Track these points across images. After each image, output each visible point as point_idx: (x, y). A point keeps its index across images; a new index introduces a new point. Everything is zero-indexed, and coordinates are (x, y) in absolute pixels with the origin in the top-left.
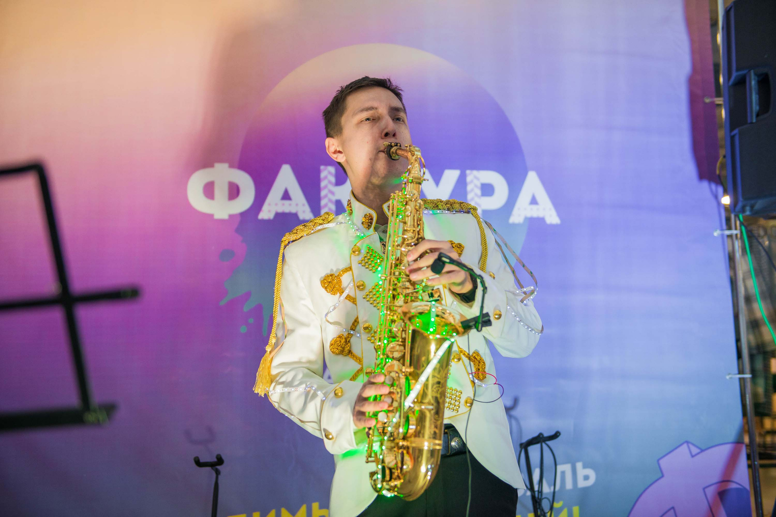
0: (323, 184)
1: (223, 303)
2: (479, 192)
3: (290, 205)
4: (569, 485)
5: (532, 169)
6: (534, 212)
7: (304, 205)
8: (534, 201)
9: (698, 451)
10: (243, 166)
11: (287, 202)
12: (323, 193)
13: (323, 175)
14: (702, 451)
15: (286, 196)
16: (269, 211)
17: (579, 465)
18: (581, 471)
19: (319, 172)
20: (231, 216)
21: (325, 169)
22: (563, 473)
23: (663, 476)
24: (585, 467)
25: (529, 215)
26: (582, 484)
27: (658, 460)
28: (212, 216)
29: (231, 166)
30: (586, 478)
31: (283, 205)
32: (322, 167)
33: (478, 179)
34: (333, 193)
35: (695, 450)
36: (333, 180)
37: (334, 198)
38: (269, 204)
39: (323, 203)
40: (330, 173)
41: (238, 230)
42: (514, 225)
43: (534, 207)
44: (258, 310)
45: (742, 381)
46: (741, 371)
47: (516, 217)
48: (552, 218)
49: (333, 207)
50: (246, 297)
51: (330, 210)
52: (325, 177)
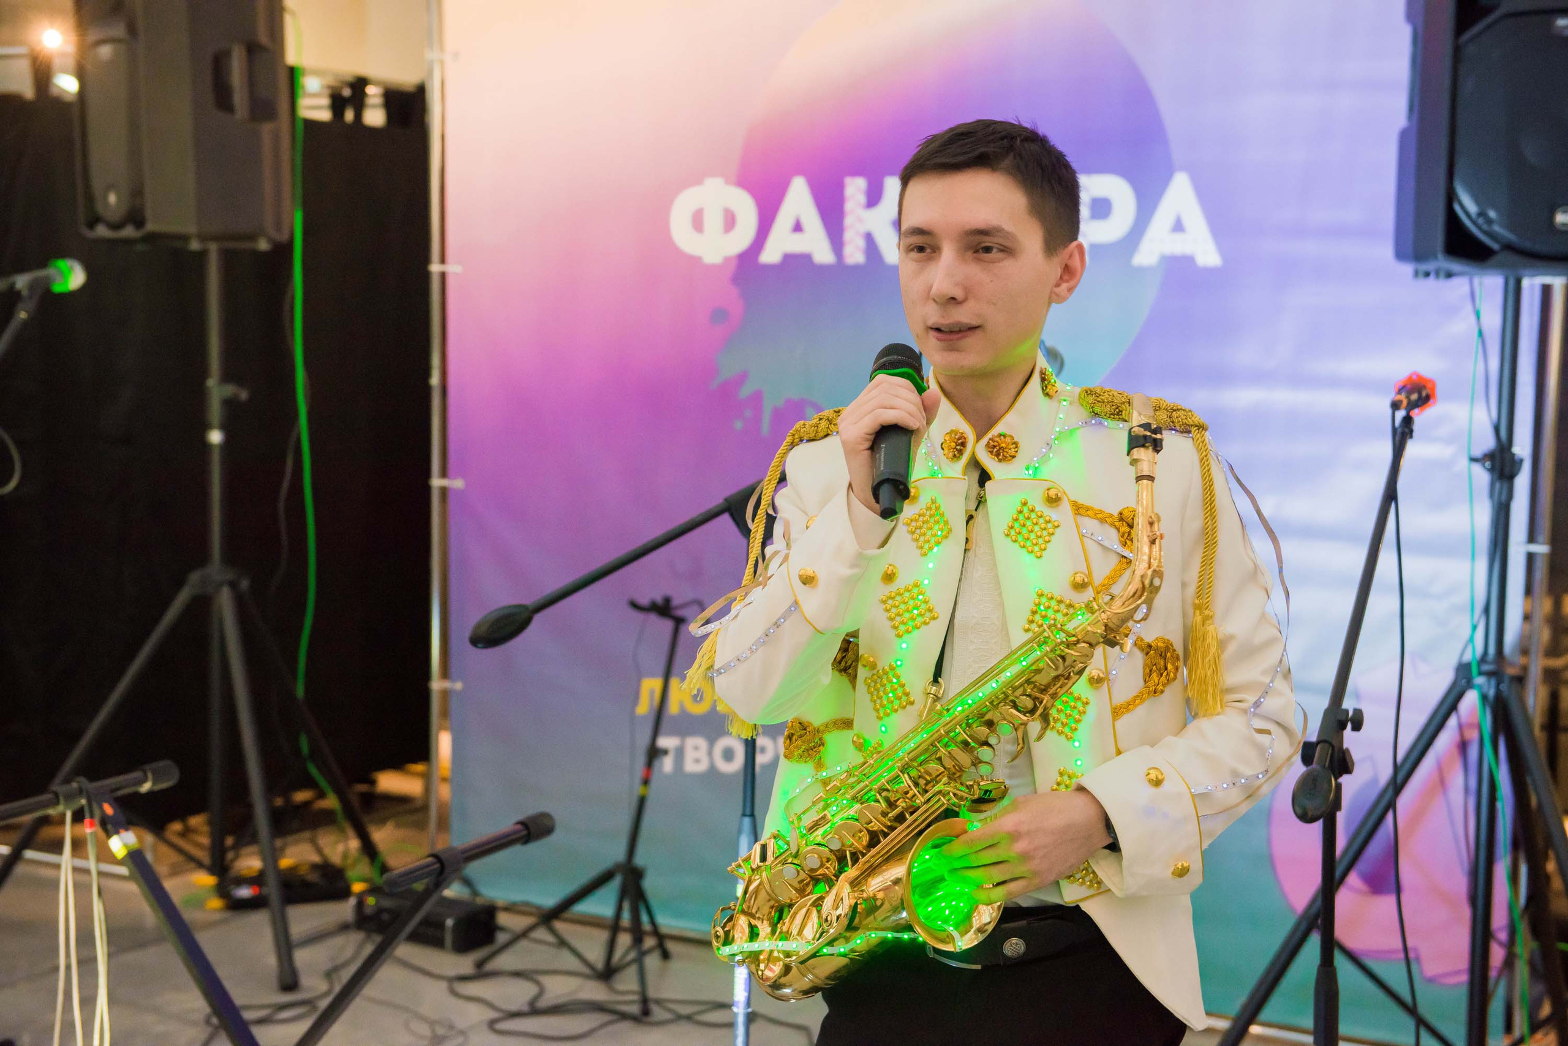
0: (849, 206)
1: (714, 385)
2: (1087, 213)
5: (1184, 168)
6: (1178, 246)
8: (1178, 227)
10: (744, 182)
12: (848, 221)
15: (798, 227)
19: (841, 187)
20: (727, 260)
29: (727, 182)
32: (848, 181)
34: (860, 220)
36: (862, 199)
37: (863, 229)
39: (848, 235)
43: (1178, 236)
44: (757, 398)
45: (1531, 558)
46: (1532, 538)
47: (1147, 254)
48: (1208, 255)
49: (861, 243)
50: (742, 378)
51: (857, 248)
52: (853, 195)
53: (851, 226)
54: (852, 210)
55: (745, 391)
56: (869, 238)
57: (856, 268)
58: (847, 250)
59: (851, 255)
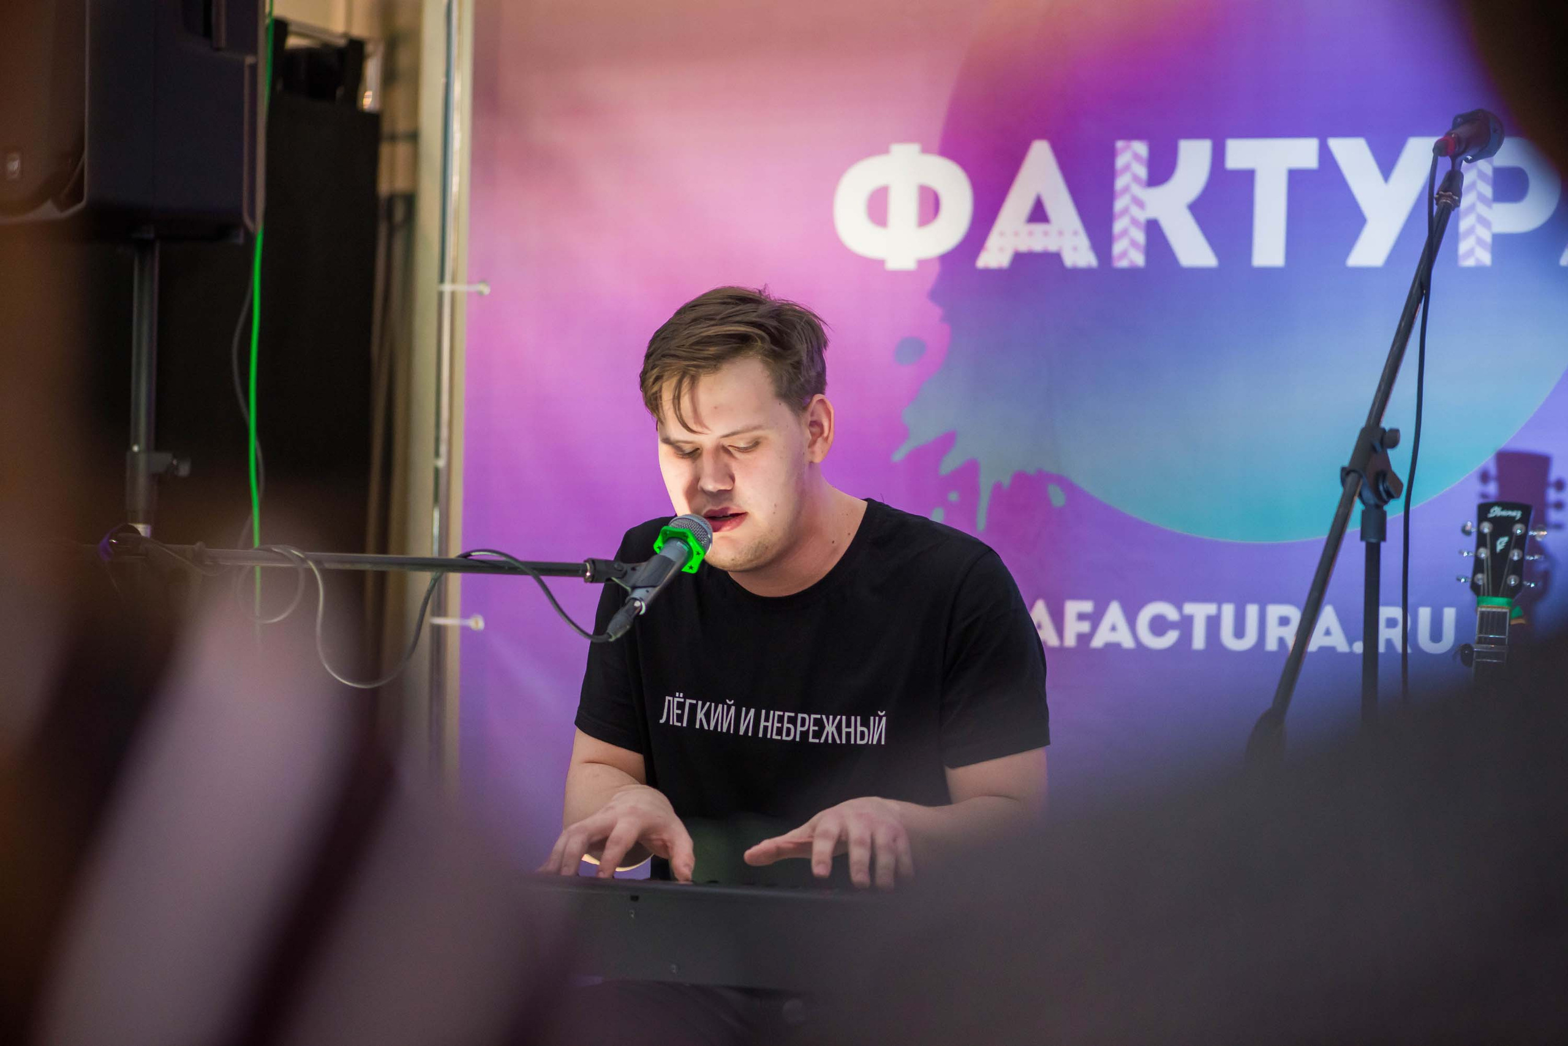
0: (1120, 183)
1: (899, 455)
2: (1487, 191)
3: (1046, 234)
7: (1075, 233)
11: (1039, 228)
12: (1119, 205)
13: (1121, 161)
15: (1039, 214)
16: (1001, 249)
19: (1112, 154)
20: (922, 263)
21: (1127, 148)
28: (881, 263)
29: (926, 150)
31: (1031, 234)
32: (1120, 144)
34: (1140, 204)
36: (1142, 171)
37: (1142, 216)
38: (1002, 234)
39: (1118, 226)
40: (1136, 157)
41: (934, 295)
44: (968, 474)
49: (1140, 237)
50: (947, 441)
51: (1134, 244)
52: (1127, 167)
53: (1126, 211)
54: (1126, 189)
55: (950, 464)
56: (1153, 228)
57: (1132, 272)
58: (1118, 248)
59: (1124, 254)
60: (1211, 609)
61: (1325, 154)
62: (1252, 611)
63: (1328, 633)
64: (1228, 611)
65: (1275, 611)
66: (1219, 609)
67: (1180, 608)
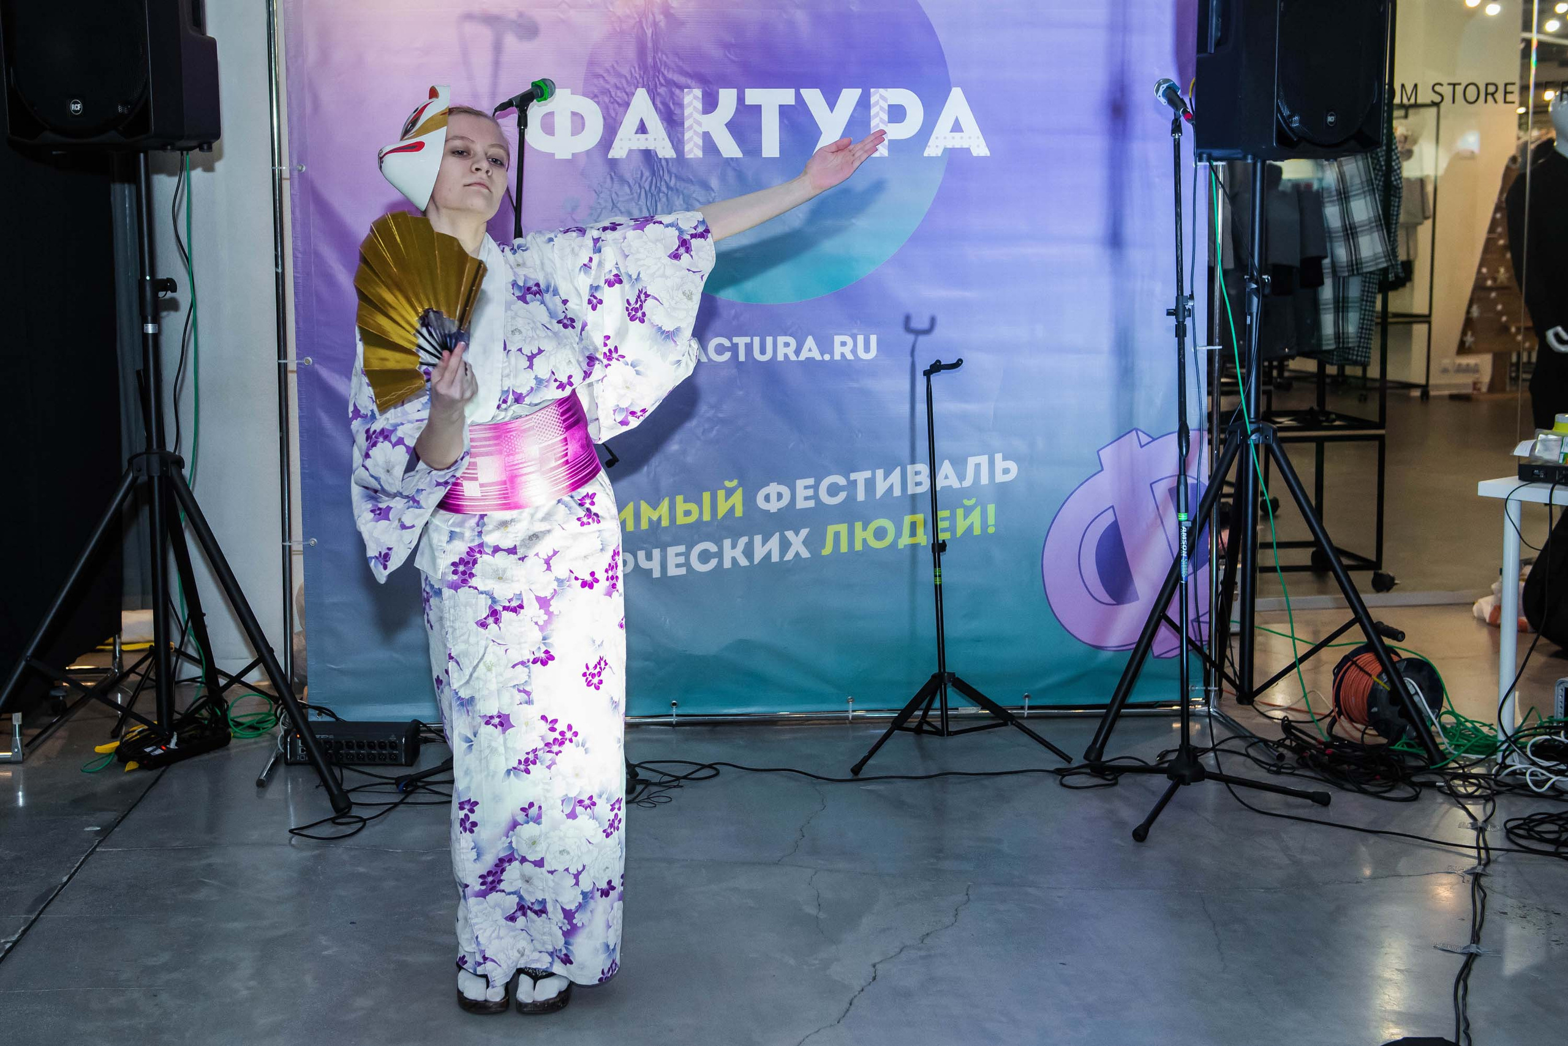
0: (687, 111)
2: (886, 117)
4: (984, 480)
5: (957, 85)
6: (957, 141)
8: (957, 127)
9: (1151, 439)
12: (687, 124)
14: (1154, 440)
15: (642, 129)
17: (998, 457)
18: (1000, 463)
20: (577, 156)
22: (978, 466)
23: (1102, 470)
24: (1005, 459)
25: (949, 146)
26: (1000, 478)
27: (1098, 452)
28: (552, 155)
29: (574, 92)
30: (1006, 471)
32: (687, 91)
33: (885, 99)
34: (700, 124)
35: (1145, 439)
36: (700, 106)
37: (700, 130)
39: (687, 135)
41: (583, 172)
42: (930, 158)
43: (957, 135)
45: (1210, 354)
46: (1210, 342)
47: (933, 149)
48: (980, 149)
49: (700, 142)
51: (696, 145)
52: (690, 103)
53: (691, 127)
54: (691, 115)
56: (707, 136)
57: (696, 161)
58: (687, 148)
59: (691, 151)
60: (748, 340)
61: (798, 96)
62: (769, 340)
63: (810, 350)
64: (757, 340)
65: (781, 340)
66: (752, 340)
67: (731, 341)
